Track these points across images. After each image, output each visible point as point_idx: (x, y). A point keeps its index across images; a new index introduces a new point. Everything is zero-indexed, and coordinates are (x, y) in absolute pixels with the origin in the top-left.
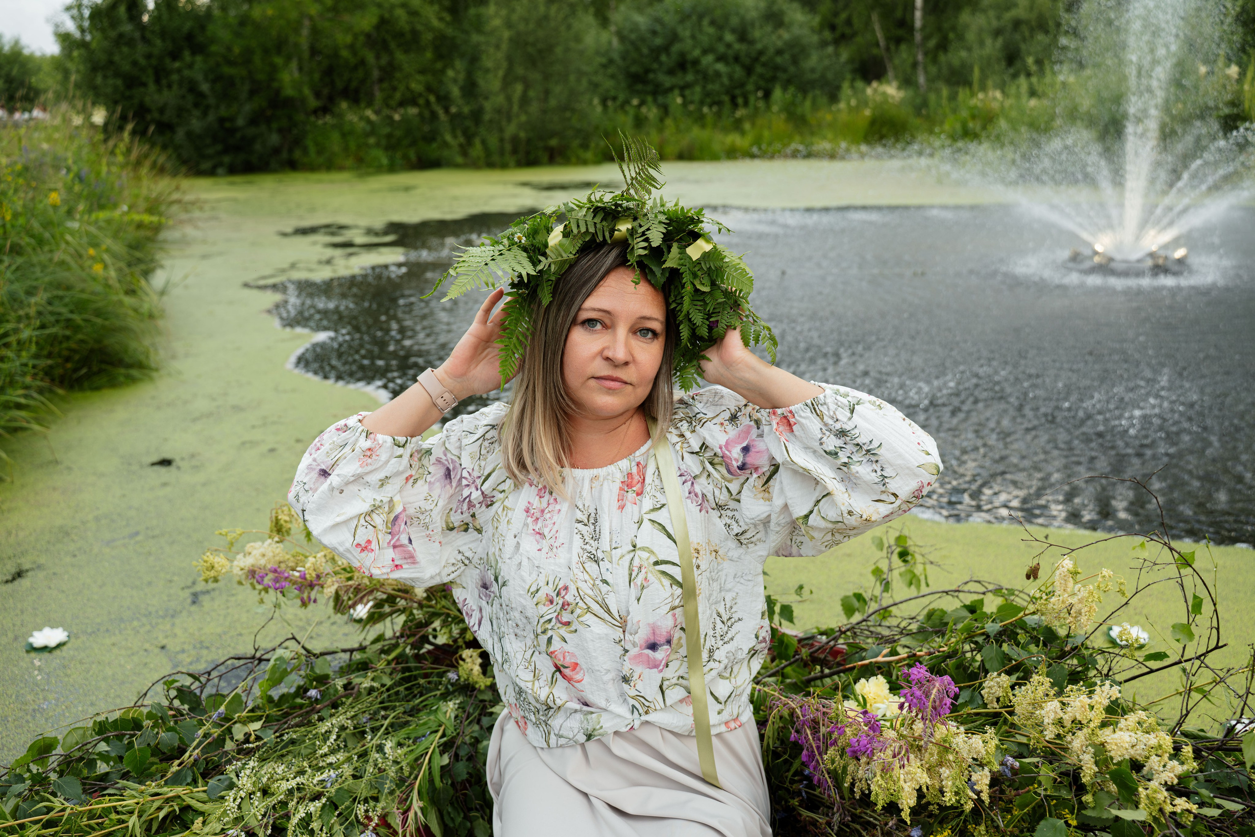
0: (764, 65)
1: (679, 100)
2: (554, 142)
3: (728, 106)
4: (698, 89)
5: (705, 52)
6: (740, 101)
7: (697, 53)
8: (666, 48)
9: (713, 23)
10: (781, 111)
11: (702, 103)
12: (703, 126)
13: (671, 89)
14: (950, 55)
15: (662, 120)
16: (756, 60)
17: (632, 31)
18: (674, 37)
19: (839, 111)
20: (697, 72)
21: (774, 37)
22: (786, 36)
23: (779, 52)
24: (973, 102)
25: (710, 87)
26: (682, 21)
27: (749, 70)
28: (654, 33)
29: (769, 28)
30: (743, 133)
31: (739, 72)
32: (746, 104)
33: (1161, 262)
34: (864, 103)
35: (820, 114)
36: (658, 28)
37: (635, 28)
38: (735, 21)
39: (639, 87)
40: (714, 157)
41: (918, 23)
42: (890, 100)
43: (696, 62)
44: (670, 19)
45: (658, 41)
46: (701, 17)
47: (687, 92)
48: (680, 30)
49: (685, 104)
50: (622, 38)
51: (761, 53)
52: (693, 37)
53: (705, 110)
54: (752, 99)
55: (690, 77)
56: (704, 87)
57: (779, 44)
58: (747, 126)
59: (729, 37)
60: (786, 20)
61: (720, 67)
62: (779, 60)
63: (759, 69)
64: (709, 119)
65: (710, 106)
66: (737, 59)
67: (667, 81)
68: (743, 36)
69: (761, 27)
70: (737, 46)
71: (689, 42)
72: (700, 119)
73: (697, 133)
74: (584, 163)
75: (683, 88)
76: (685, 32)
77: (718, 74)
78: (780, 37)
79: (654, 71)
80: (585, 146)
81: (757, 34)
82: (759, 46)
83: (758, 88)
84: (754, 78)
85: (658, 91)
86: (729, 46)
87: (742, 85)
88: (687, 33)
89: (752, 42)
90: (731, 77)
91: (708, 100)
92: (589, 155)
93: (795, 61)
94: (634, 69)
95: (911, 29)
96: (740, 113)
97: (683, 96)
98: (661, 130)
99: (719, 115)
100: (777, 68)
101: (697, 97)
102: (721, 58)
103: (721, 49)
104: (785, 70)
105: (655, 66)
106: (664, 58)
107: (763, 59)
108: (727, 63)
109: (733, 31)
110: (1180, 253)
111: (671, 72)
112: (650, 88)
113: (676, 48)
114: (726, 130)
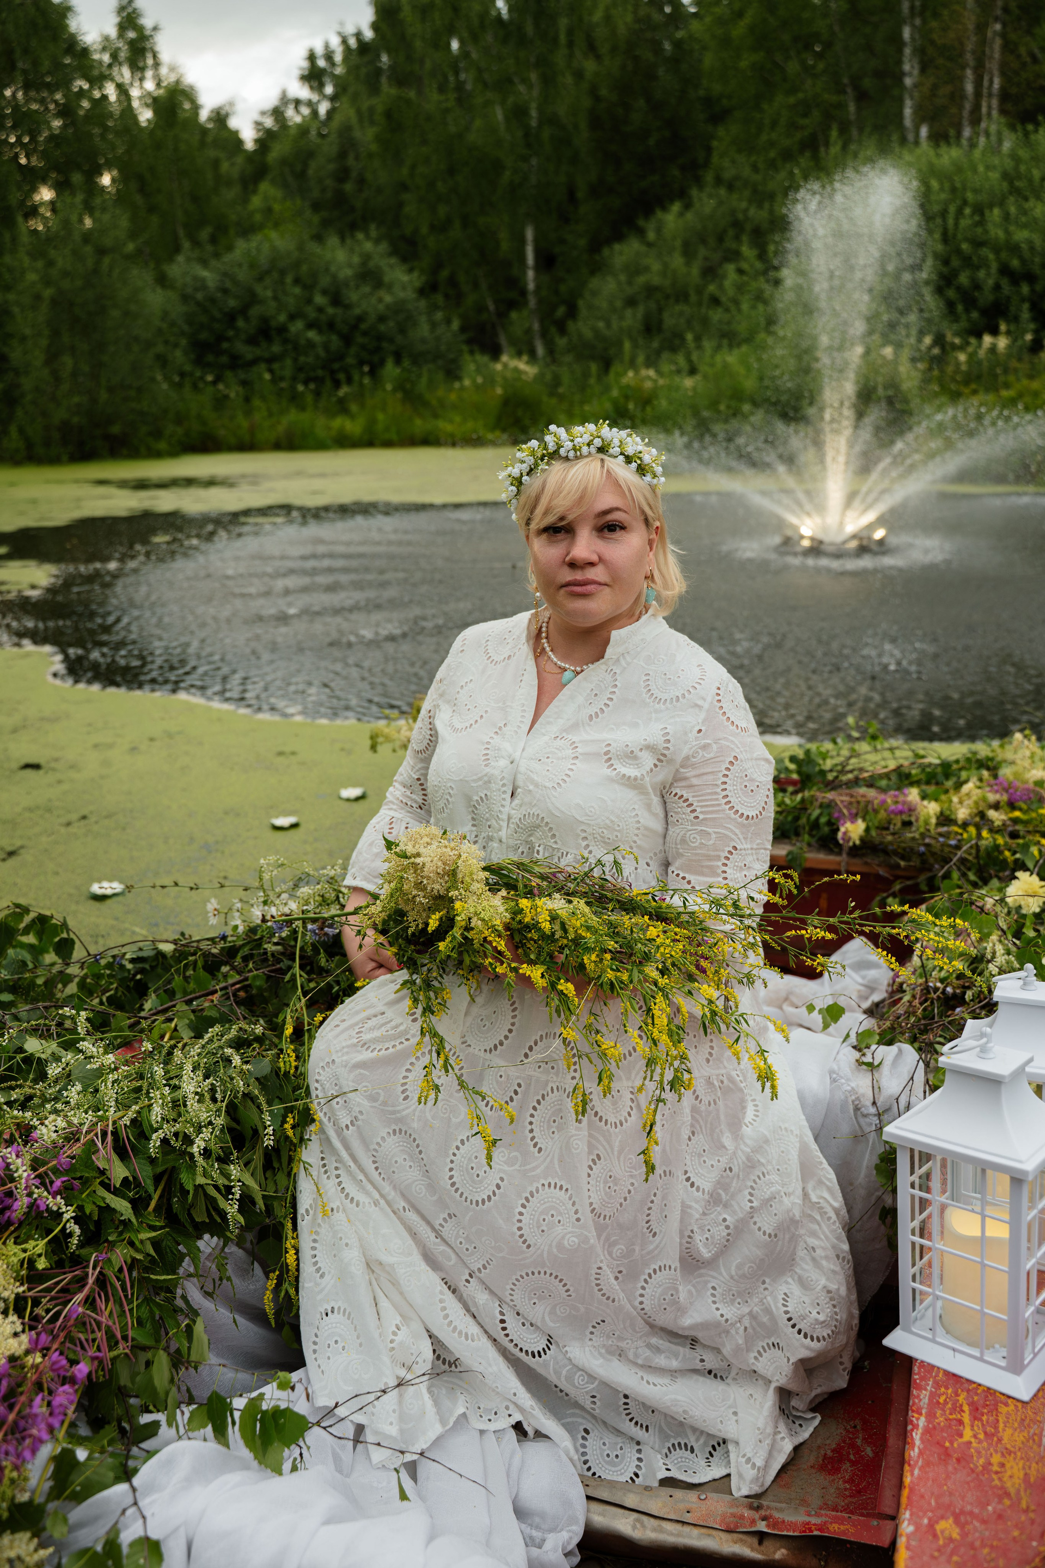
0: (365, 334)
1: (267, 376)
2: (116, 429)
3: (329, 383)
4: (288, 362)
5: (292, 317)
6: (342, 376)
7: (282, 318)
8: (243, 311)
9: (297, 281)
10: (395, 390)
11: (294, 379)
12: (303, 409)
13: (254, 362)
14: (580, 324)
15: (247, 400)
16: (355, 327)
17: (196, 289)
18: (252, 299)
19: (462, 388)
20: (286, 341)
21: (373, 300)
22: (388, 299)
23: (382, 319)
24: (625, 381)
25: (302, 359)
26: (260, 279)
27: (347, 340)
28: (225, 291)
29: (367, 289)
30: (352, 417)
31: (335, 341)
32: (349, 381)
33: (865, 543)
34: (490, 380)
35: (440, 393)
36: (228, 284)
37: (201, 285)
38: (325, 281)
39: (210, 358)
40: (319, 445)
41: (531, 286)
42: (524, 377)
43: (282, 330)
44: (243, 275)
45: (232, 303)
46: (283, 273)
47: (276, 366)
48: (259, 289)
49: (275, 380)
50: (185, 298)
51: (360, 319)
52: (275, 298)
53: (301, 388)
54: (356, 377)
55: (276, 348)
56: (295, 360)
57: (381, 307)
58: (354, 408)
59: (319, 299)
60: (386, 279)
61: (312, 334)
62: (382, 328)
63: (360, 339)
64: (309, 398)
65: (306, 383)
66: (331, 326)
67: (248, 352)
68: (336, 300)
69: (357, 287)
70: (330, 310)
71: (273, 304)
72: (295, 399)
73: (293, 417)
74: (156, 455)
75: (270, 361)
76: (265, 292)
77: (311, 345)
78: (380, 300)
79: (228, 339)
80: (157, 434)
81: (353, 296)
82: (357, 311)
83: (361, 363)
84: (353, 350)
85: (236, 363)
86: (320, 310)
87: (341, 357)
88: (269, 293)
89: (348, 307)
90: (326, 346)
91: (302, 376)
92: (162, 445)
93: (403, 331)
94: (204, 336)
95: (523, 293)
96: (343, 391)
97: (271, 371)
98: (248, 413)
99: (318, 394)
100: (380, 338)
101: (288, 373)
102: (310, 326)
103: (312, 314)
104: (391, 340)
105: (231, 333)
106: (240, 323)
107: (363, 326)
108: (320, 331)
109: (324, 292)
110: (879, 534)
111: (252, 341)
112: (224, 359)
113: (255, 311)
114: (331, 414)
